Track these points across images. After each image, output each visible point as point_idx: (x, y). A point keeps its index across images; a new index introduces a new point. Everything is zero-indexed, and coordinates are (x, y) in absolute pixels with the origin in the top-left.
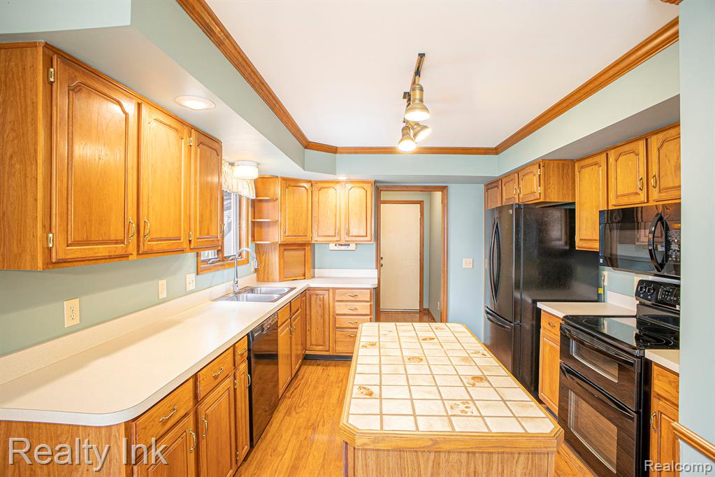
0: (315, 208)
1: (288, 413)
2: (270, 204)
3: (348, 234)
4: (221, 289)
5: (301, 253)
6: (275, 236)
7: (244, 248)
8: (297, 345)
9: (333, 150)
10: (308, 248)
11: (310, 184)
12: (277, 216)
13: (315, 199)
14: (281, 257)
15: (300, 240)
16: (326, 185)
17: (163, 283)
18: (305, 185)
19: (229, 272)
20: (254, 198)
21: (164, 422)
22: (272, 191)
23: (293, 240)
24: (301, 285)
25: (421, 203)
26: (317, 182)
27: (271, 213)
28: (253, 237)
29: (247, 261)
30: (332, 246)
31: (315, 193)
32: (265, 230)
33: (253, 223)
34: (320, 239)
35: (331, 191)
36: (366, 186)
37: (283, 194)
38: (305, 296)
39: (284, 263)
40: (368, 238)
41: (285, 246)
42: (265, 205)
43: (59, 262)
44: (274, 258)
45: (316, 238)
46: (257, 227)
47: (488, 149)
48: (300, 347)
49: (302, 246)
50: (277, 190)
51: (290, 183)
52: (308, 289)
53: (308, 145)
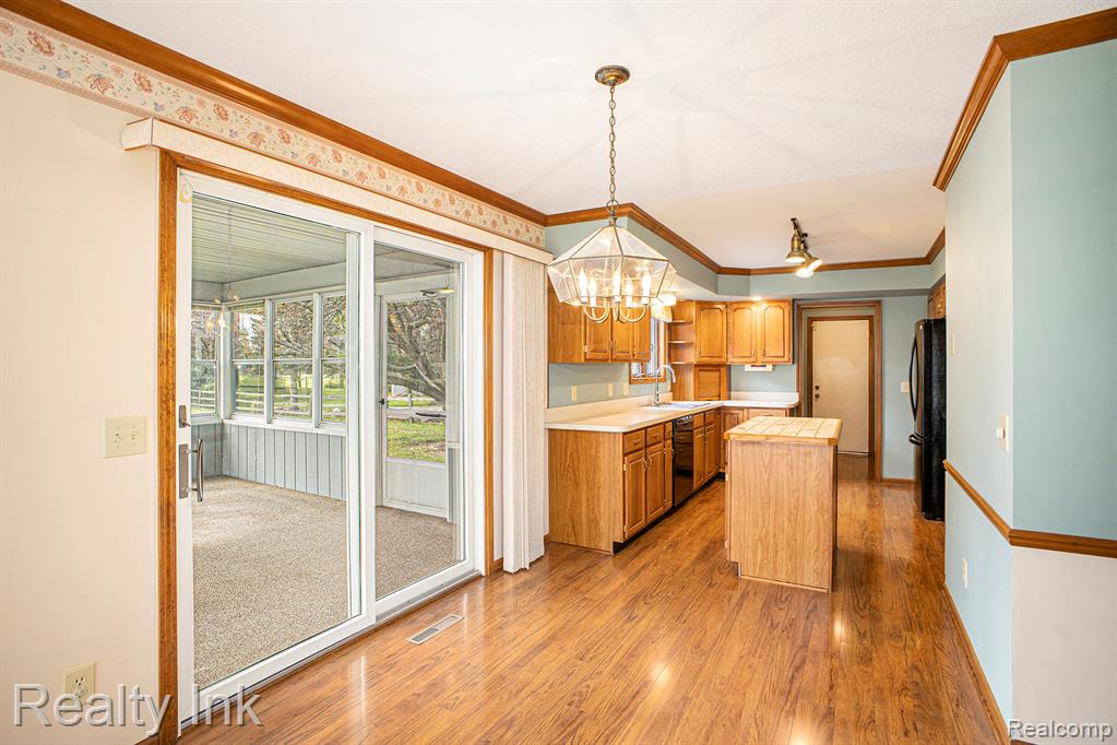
0: (731, 329)
1: (702, 502)
2: (686, 327)
3: (764, 355)
4: (645, 399)
5: (716, 374)
6: (691, 357)
7: (662, 365)
8: (710, 462)
9: (746, 272)
10: (723, 370)
11: (724, 306)
12: (693, 339)
13: (730, 320)
14: (696, 377)
15: (715, 361)
16: (742, 306)
17: (611, 386)
18: (720, 306)
19: (651, 387)
20: (670, 321)
21: (636, 444)
22: (687, 314)
23: (707, 360)
24: (715, 404)
25: (870, 318)
26: (731, 303)
27: (687, 335)
28: (669, 358)
29: (665, 380)
30: (748, 368)
31: (730, 314)
32: (681, 351)
33: (670, 344)
34: (734, 360)
35: (747, 312)
36: (783, 305)
37: (698, 316)
38: (719, 414)
39: (699, 383)
40: (786, 359)
41: (700, 367)
42: (680, 327)
43: (590, 360)
44: (690, 378)
45: (732, 360)
46: (673, 349)
47: (918, 259)
48: (713, 465)
49: (717, 367)
50: (692, 312)
51: (704, 306)
52: (723, 408)
53: (720, 270)
